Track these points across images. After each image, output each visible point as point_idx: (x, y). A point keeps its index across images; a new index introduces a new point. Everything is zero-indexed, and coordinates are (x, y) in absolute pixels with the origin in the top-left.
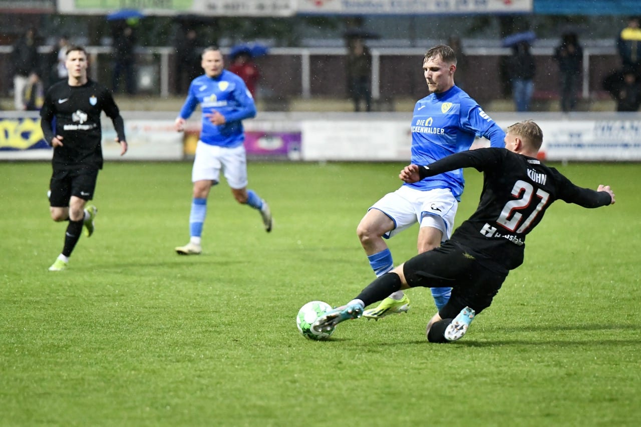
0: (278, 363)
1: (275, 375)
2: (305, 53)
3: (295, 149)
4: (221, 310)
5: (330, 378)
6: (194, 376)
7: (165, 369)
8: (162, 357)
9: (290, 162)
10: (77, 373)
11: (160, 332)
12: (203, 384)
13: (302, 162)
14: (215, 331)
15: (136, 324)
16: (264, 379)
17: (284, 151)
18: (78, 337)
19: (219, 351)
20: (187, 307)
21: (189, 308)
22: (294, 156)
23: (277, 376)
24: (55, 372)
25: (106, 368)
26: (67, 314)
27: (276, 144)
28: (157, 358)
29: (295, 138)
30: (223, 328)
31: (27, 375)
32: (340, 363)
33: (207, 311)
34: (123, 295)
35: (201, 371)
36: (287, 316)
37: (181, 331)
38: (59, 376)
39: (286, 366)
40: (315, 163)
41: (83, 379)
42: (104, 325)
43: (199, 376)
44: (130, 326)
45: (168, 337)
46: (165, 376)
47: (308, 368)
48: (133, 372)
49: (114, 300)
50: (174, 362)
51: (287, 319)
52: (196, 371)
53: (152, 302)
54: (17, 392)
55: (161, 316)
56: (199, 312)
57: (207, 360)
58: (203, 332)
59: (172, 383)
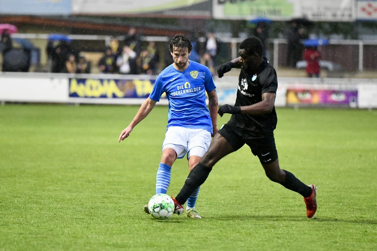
0: (327, 230)
1: (324, 238)
2: (361, 43)
3: (354, 101)
4: (296, 197)
5: (359, 240)
6: (275, 237)
7: (257, 233)
8: (257, 225)
9: (350, 109)
10: (203, 234)
11: (257, 210)
12: (280, 243)
13: (358, 109)
14: (291, 210)
15: (243, 204)
16: (318, 240)
17: (347, 102)
18: (207, 211)
19: (292, 223)
20: (276, 195)
21: (277, 195)
22: (353, 105)
23: (326, 239)
24: (190, 233)
25: (221, 231)
26: (203, 198)
27: (342, 97)
28: (253, 226)
29: (354, 94)
30: (296, 208)
31: (173, 234)
32: (366, 231)
33: (288, 198)
34: (238, 187)
35: (279, 234)
36: (337, 202)
37: (270, 209)
38: (192, 235)
39: (332, 233)
40: (366, 109)
41: (207, 238)
42: (224, 205)
43: (278, 238)
44: (240, 205)
45: (262, 213)
46: (257, 237)
47: (345, 234)
48: (238, 234)
49: (232, 190)
50: (264, 228)
51: (336, 203)
52: (276, 234)
53: (255, 191)
54: (166, 245)
55: (259, 200)
56: (282, 198)
57: (284, 228)
58: (284, 210)
59: (260, 241)
